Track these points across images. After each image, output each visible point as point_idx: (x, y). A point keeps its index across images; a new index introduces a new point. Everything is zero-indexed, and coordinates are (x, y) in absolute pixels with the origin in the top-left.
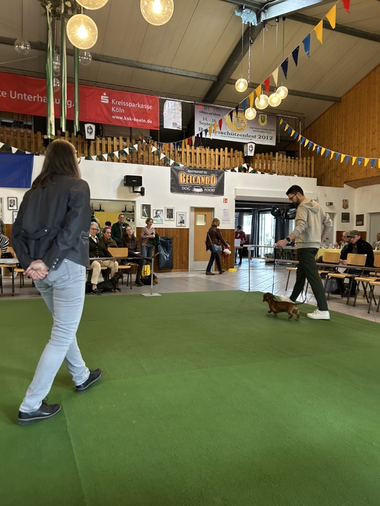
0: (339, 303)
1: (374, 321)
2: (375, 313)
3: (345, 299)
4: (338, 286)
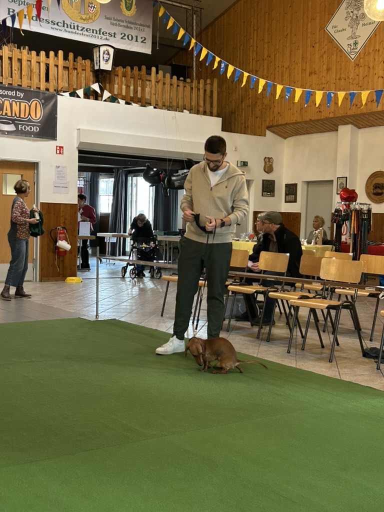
0: (244, 336)
1: (294, 366)
2: (299, 352)
3: (256, 329)
4: (246, 308)
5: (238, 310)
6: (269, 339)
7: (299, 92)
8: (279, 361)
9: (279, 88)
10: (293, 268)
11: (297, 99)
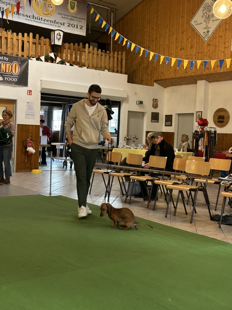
0: (139, 206)
1: (169, 225)
2: (172, 217)
3: (146, 203)
4: (141, 189)
5: (136, 191)
6: (154, 209)
7: (174, 60)
8: (160, 223)
9: (162, 58)
10: (169, 166)
11: (172, 65)
